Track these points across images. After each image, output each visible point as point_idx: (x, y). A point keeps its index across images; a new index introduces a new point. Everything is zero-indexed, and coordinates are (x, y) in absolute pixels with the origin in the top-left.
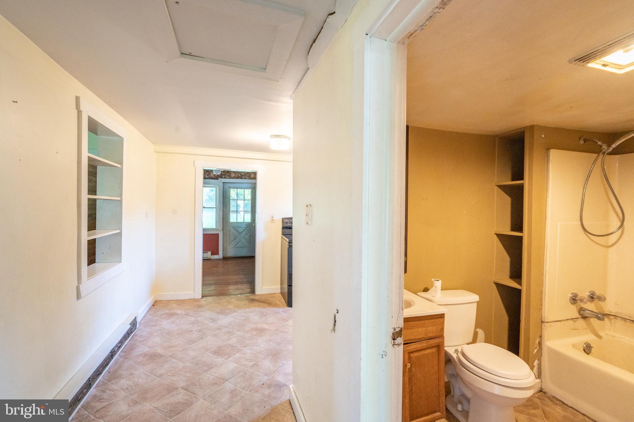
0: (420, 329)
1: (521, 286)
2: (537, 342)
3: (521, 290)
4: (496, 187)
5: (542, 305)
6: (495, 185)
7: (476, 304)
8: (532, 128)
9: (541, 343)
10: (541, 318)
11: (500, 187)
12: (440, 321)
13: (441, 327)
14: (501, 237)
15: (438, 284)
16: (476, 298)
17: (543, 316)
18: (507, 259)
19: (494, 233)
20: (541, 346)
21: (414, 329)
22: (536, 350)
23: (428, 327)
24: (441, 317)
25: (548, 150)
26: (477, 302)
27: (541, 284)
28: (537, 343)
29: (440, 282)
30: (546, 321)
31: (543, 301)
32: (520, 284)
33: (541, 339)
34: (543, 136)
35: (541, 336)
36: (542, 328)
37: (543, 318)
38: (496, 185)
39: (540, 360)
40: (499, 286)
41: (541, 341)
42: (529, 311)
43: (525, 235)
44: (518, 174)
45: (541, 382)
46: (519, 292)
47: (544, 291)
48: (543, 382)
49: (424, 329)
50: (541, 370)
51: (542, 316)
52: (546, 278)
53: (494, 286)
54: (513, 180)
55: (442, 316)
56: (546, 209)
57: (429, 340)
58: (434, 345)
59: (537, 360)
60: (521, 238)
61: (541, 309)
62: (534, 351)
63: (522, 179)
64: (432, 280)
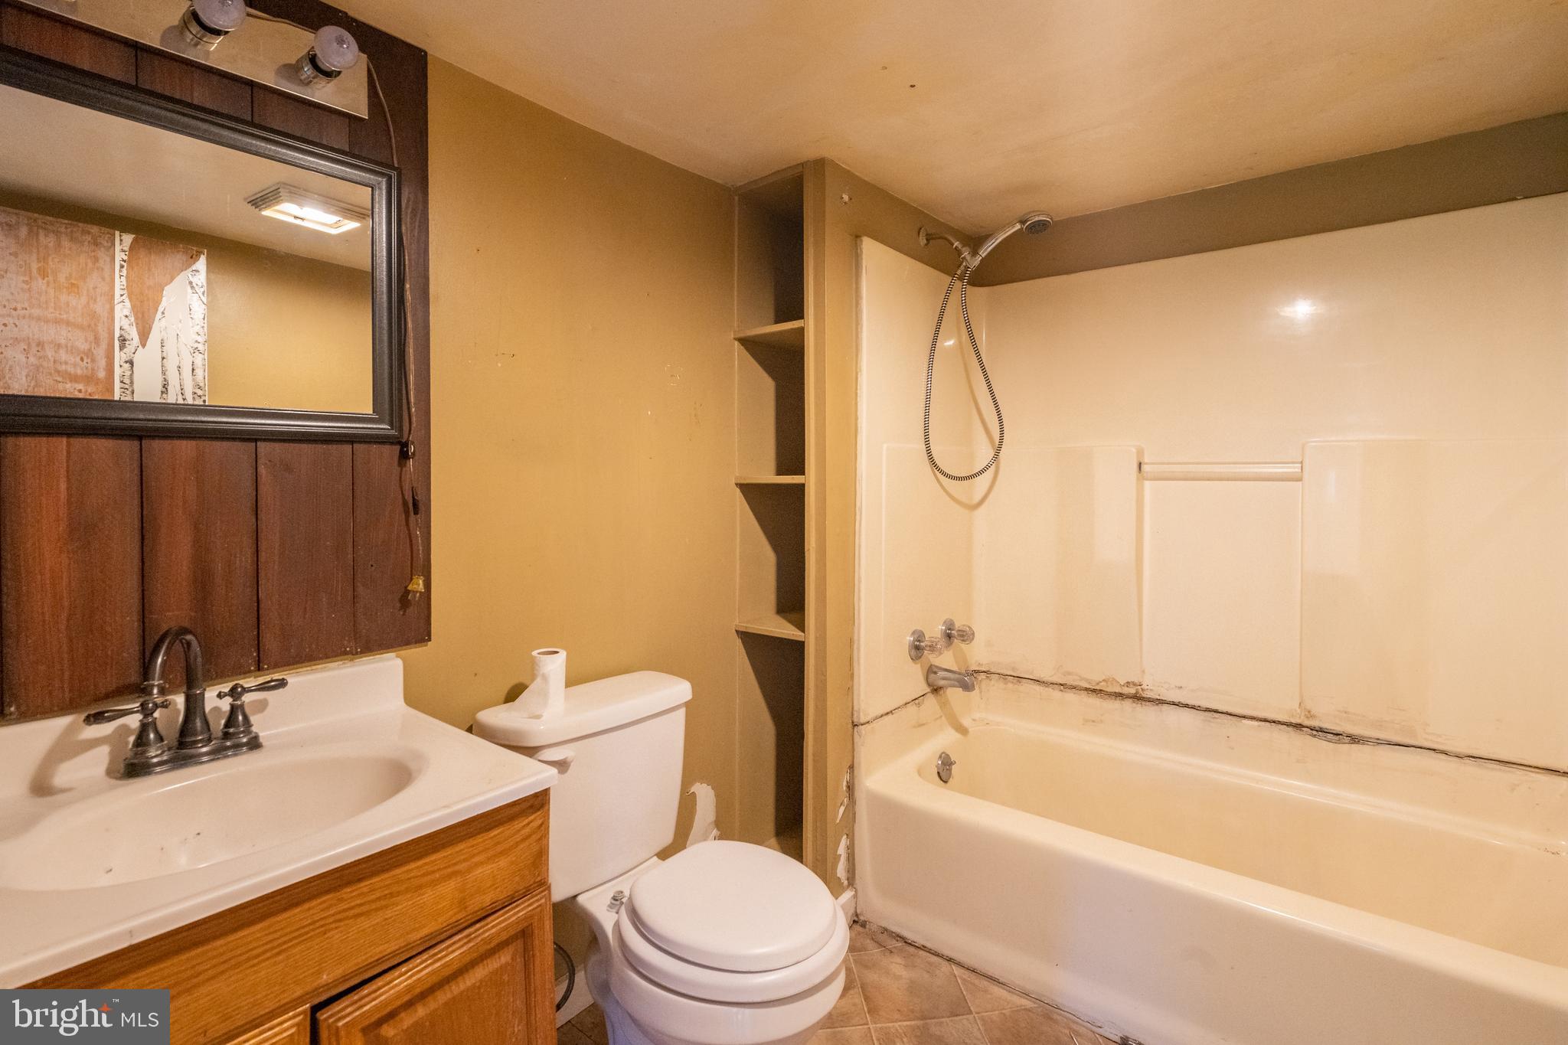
0: (428, 895)
1: (803, 631)
2: (845, 783)
3: (804, 642)
4: (736, 343)
5: (852, 676)
6: (735, 339)
7: (682, 712)
8: (820, 165)
9: (853, 784)
10: (853, 715)
11: (745, 342)
12: (528, 824)
13: (535, 848)
14: (749, 491)
15: (554, 666)
16: (681, 690)
17: (855, 708)
18: (769, 557)
19: (734, 481)
20: (853, 795)
21: (397, 904)
22: (842, 809)
23: (470, 870)
24: (531, 807)
25: (858, 240)
26: (687, 704)
27: (849, 618)
28: (845, 788)
29: (562, 655)
30: (862, 721)
31: (855, 664)
32: (801, 626)
33: (853, 775)
34: (846, 198)
35: (852, 767)
36: (855, 741)
37: (855, 716)
38: (742, 335)
39: (851, 836)
40: (752, 641)
41: (853, 779)
42: (825, 700)
43: (810, 479)
44: (790, 305)
45: (855, 896)
46: (799, 647)
47: (856, 638)
48: (859, 894)
49: (449, 888)
50: (854, 865)
51: (853, 708)
52: (859, 599)
53: (738, 642)
54: (778, 320)
55: (538, 802)
56: (856, 404)
57: (478, 926)
58: (504, 936)
59: (845, 837)
60: (801, 488)
61: (850, 690)
62: (835, 817)
63: (799, 314)
64: (535, 653)
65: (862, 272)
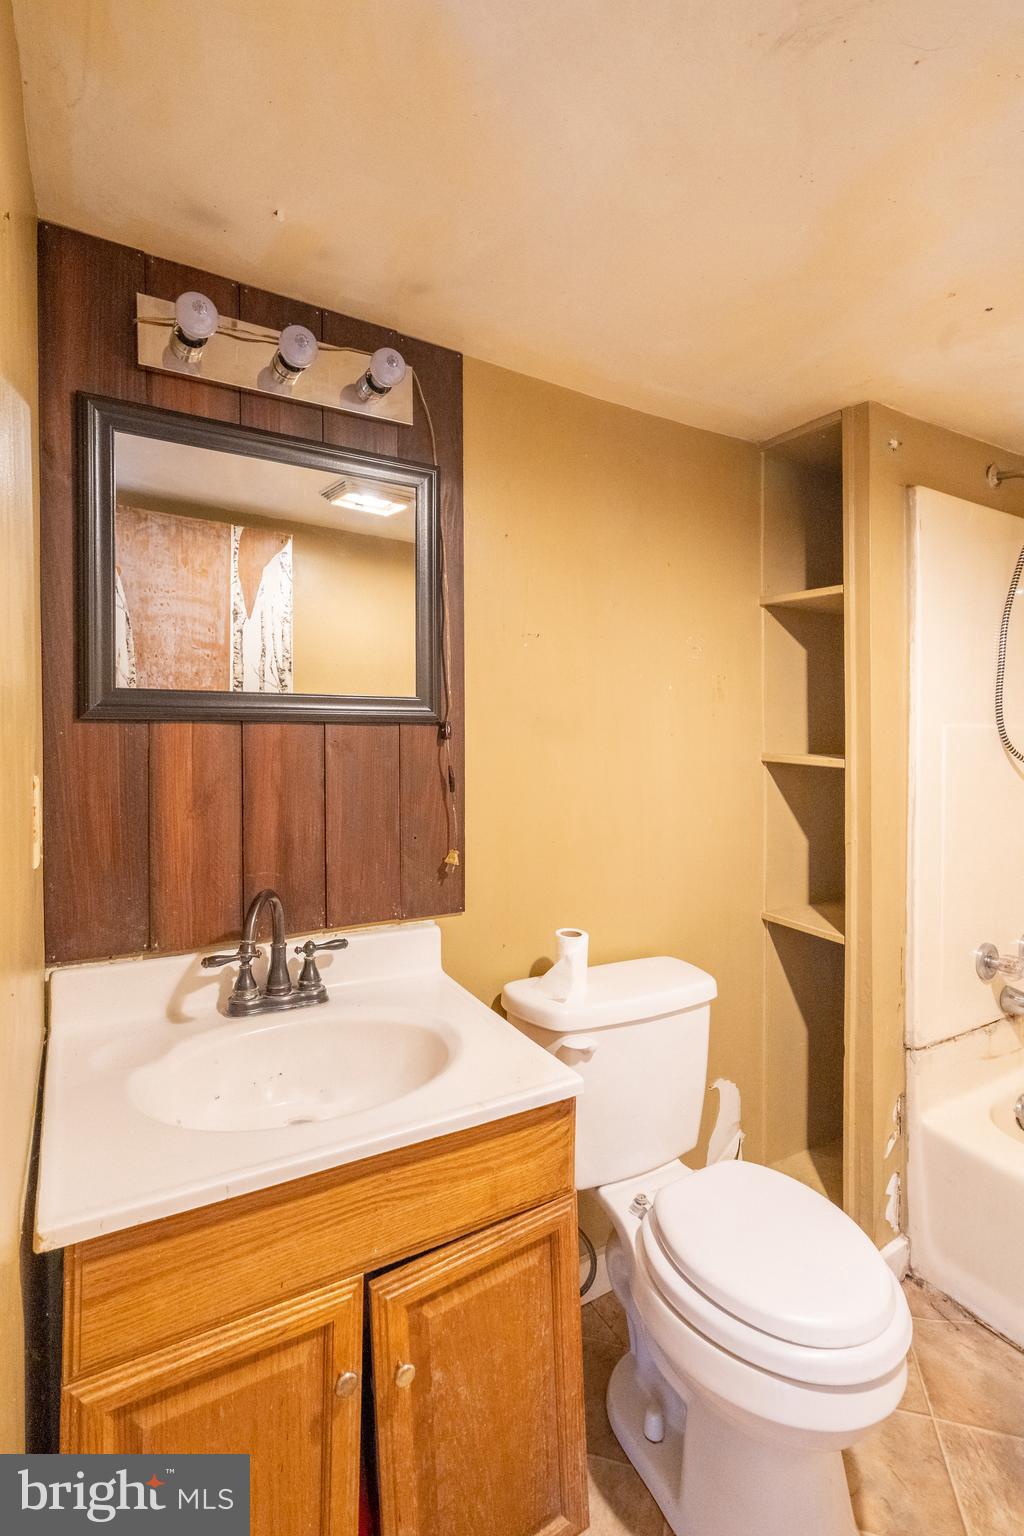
1: (843, 933)
2: (895, 1114)
3: (843, 946)
4: (763, 610)
5: (903, 992)
6: (761, 605)
7: (707, 1009)
8: (863, 410)
9: (905, 1115)
10: (904, 1036)
11: (773, 609)
12: (555, 1128)
13: (562, 1154)
14: (778, 769)
15: (577, 949)
16: (705, 986)
17: (908, 1029)
18: (800, 842)
19: (761, 759)
20: (905, 1128)
22: (892, 1143)
23: (500, 1168)
24: (558, 1111)
25: (910, 490)
26: (712, 1003)
27: (901, 923)
28: (895, 1119)
29: (585, 937)
30: (917, 1046)
31: (908, 980)
32: (841, 929)
33: (905, 1105)
34: (895, 443)
35: (903, 1096)
36: (908, 1066)
37: (908, 1037)
38: (764, 603)
39: (903, 1175)
40: (781, 934)
41: (905, 1109)
42: (870, 1017)
43: (851, 763)
44: (826, 565)
45: (909, 1246)
46: (837, 951)
47: (908, 948)
48: (914, 1246)
49: (482, 1183)
50: (906, 1209)
51: (904, 1028)
52: (913, 904)
53: (766, 932)
54: (809, 587)
55: (564, 1109)
56: (908, 679)
57: (508, 1223)
58: (532, 1239)
59: (895, 1175)
60: (840, 773)
61: (901, 1006)
62: (884, 1148)
63: (838, 580)
64: (558, 932)
65: (915, 527)
